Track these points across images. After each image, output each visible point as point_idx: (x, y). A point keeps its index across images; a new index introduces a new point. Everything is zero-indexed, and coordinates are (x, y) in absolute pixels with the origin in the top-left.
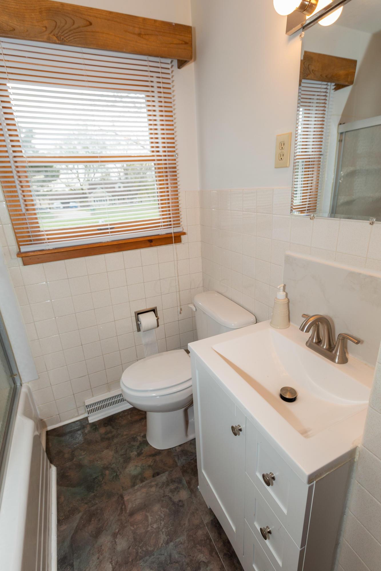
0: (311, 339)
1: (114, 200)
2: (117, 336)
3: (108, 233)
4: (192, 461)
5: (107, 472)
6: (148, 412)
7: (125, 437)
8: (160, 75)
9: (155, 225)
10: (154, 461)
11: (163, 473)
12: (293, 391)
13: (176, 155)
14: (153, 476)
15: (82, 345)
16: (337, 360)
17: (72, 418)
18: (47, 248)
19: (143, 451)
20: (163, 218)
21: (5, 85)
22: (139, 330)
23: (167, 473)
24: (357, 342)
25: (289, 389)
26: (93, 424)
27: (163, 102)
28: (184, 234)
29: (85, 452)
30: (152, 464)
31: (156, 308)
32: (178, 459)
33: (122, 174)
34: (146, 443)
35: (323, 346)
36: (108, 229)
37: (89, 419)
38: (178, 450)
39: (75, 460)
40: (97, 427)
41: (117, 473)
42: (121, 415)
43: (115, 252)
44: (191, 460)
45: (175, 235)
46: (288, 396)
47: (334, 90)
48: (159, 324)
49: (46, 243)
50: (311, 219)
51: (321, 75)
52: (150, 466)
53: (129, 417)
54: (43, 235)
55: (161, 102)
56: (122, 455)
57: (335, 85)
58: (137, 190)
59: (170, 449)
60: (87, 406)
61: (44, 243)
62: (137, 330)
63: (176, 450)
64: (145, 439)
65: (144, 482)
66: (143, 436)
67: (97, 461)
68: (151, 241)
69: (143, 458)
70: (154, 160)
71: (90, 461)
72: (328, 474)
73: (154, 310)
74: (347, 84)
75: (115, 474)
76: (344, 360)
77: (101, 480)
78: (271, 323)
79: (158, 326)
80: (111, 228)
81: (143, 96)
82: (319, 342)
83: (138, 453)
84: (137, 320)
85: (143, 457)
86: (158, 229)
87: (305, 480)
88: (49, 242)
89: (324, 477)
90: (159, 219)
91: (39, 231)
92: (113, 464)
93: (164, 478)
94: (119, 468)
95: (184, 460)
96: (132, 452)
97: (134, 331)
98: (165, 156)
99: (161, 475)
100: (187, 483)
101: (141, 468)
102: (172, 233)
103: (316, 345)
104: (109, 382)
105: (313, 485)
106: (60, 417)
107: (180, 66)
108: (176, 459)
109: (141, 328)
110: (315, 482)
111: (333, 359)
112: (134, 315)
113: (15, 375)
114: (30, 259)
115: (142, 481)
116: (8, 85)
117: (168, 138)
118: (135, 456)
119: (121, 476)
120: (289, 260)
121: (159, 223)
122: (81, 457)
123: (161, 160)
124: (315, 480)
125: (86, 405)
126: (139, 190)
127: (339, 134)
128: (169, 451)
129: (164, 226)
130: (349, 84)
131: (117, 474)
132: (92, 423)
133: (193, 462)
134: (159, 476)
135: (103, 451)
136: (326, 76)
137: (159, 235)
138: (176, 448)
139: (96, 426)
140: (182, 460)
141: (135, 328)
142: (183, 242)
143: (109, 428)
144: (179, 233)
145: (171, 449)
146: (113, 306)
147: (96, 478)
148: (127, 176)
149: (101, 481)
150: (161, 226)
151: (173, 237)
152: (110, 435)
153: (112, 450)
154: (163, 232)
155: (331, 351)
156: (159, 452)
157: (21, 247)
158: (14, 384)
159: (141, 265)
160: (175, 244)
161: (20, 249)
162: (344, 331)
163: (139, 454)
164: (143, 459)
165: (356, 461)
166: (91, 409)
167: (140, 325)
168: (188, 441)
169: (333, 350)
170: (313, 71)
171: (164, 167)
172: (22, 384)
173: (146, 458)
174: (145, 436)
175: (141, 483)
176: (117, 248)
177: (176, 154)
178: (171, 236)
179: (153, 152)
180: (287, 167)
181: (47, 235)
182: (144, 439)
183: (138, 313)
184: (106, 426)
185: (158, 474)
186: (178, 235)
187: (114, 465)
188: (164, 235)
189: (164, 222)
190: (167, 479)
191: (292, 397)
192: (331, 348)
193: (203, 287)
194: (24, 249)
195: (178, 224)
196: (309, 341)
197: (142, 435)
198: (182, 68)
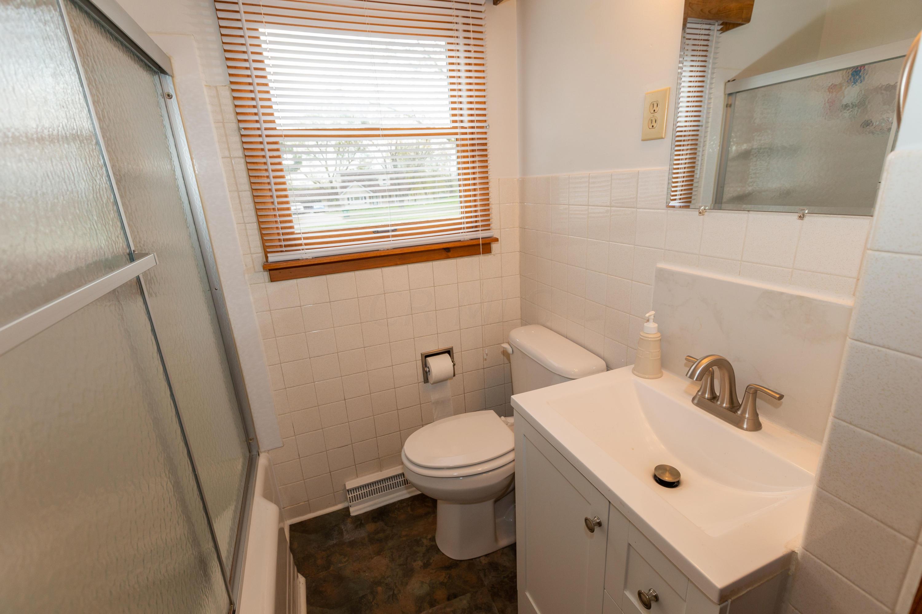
0: (700, 393)
1: (377, 197)
2: (395, 388)
3: (388, 237)
4: (506, 580)
5: (380, 589)
6: (440, 500)
7: (404, 539)
8: (470, 14)
9: (454, 226)
10: (448, 576)
11: (464, 594)
12: (675, 472)
13: (488, 127)
14: (449, 599)
15: (345, 400)
16: (745, 426)
17: (327, 507)
18: (305, 256)
19: (431, 561)
20: (467, 217)
21: (257, 30)
22: (426, 380)
23: (469, 595)
24: (778, 396)
25: (668, 469)
26: (358, 517)
27: (473, 51)
28: (496, 240)
29: (347, 558)
30: (446, 581)
31: (452, 348)
32: (485, 575)
33: (388, 161)
34: (435, 549)
35: (722, 403)
36: (388, 231)
37: (351, 510)
38: (484, 562)
39: (332, 568)
40: (363, 522)
41: (394, 591)
42: (397, 506)
43: (396, 265)
44: (504, 577)
45: (484, 242)
46: (667, 478)
47: (721, 32)
48: (456, 373)
49: (303, 250)
50: (700, 213)
51: (702, 10)
52: (442, 584)
53: (409, 509)
54: (299, 239)
55: (469, 51)
56: (400, 565)
57: (721, 24)
58: (410, 184)
59: (472, 559)
60: (348, 491)
61: (299, 250)
62: (423, 380)
63: (481, 562)
64: (434, 543)
65: (434, 607)
66: (430, 539)
67: (365, 572)
68: (447, 250)
69: (431, 571)
70: (456, 134)
71: (354, 571)
72: (750, 590)
73: (449, 352)
74: (740, 22)
75: (391, 593)
76: (756, 426)
77: (371, 600)
78: (634, 369)
79: (454, 375)
80: (393, 231)
81: (443, 43)
82: (714, 398)
83: (424, 564)
84: (425, 365)
85: (432, 569)
86: (460, 233)
87: (715, 597)
88: (307, 249)
89: (743, 595)
90: (461, 218)
91: (293, 233)
92: (387, 577)
93: (465, 602)
94: (397, 584)
95: (493, 577)
96: (415, 561)
97: (419, 382)
98: (473, 127)
99: (460, 597)
100: (499, 611)
101: (430, 586)
102: (479, 238)
103: (710, 403)
104: (380, 457)
105: (726, 607)
106: (309, 504)
107: (497, 2)
108: (482, 575)
109: (429, 377)
110: (730, 601)
111: (738, 424)
112: (421, 358)
113: (251, 440)
114: (280, 272)
115: (432, 605)
116: (261, 30)
117: (477, 103)
118: (420, 568)
119: (401, 595)
120: (662, 275)
121: (461, 223)
122: (340, 565)
123: (466, 134)
124: (730, 599)
125: (347, 488)
126: (413, 183)
127: (727, 96)
128: (471, 563)
129: (468, 228)
130: (743, 23)
131: (393, 593)
132: (356, 516)
133: (508, 581)
134: (457, 599)
135: (372, 558)
136: (709, 12)
137: (460, 241)
138: (481, 558)
139: (362, 520)
140: (490, 577)
141: (421, 378)
142: (493, 252)
143: (380, 524)
144: (489, 239)
145: (474, 560)
146: (391, 343)
147: (363, 597)
148: (395, 163)
149: (372, 602)
150: (464, 228)
151: (480, 244)
152: (381, 535)
153: (386, 557)
154: (465, 236)
155: (735, 412)
156: (454, 564)
157: (269, 255)
158: (250, 452)
159: (433, 285)
160: (483, 255)
161: (267, 257)
162: (755, 381)
163: (426, 565)
164: (431, 573)
165: (791, 574)
166: (354, 496)
167: (428, 373)
168: (498, 549)
169: (738, 409)
170: (691, 5)
171: (470, 144)
172: (260, 453)
173: (435, 572)
174: (433, 539)
175: (430, 608)
176: (400, 259)
177: (488, 125)
178: (478, 243)
179: (455, 121)
180: (662, 138)
181: (305, 238)
182: (432, 543)
183: (426, 355)
184: (376, 522)
185: (455, 596)
186: (488, 242)
187: (389, 579)
188: (468, 241)
189: (467, 223)
190: (470, 604)
191: (674, 479)
192: (734, 406)
193: (521, 319)
194: (272, 258)
195: (487, 226)
196: (698, 396)
197: (429, 536)
198: (499, 3)
